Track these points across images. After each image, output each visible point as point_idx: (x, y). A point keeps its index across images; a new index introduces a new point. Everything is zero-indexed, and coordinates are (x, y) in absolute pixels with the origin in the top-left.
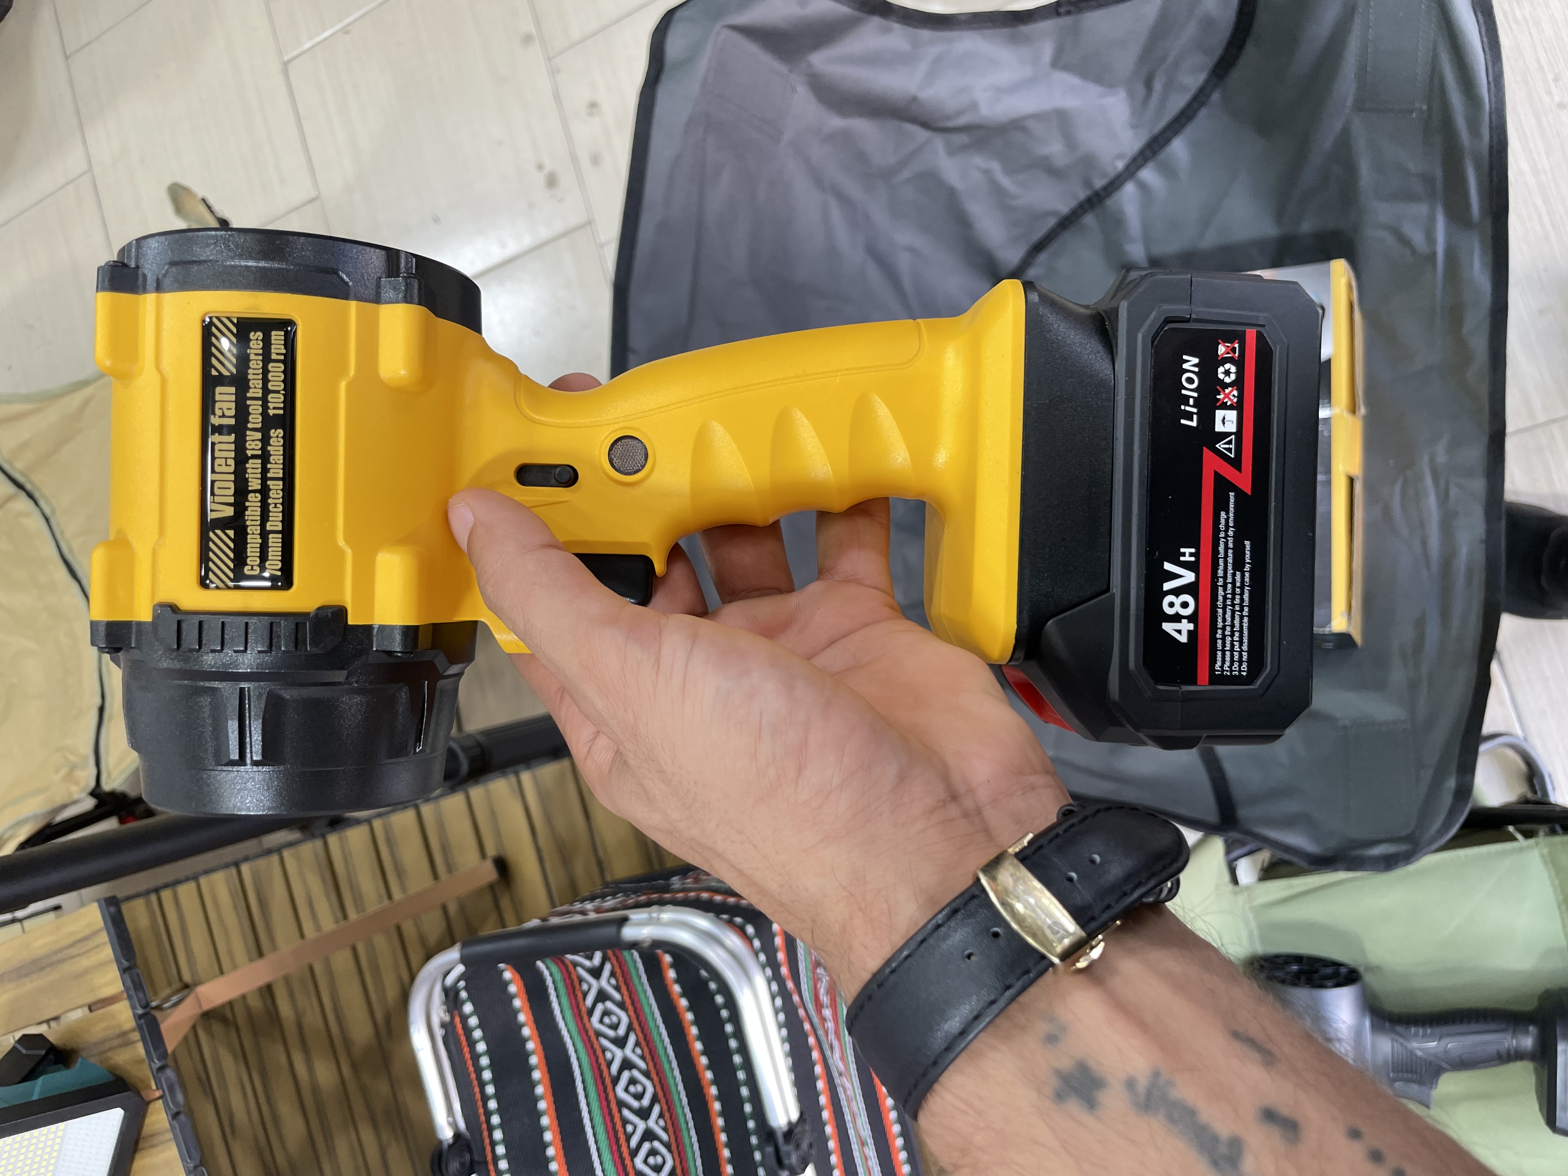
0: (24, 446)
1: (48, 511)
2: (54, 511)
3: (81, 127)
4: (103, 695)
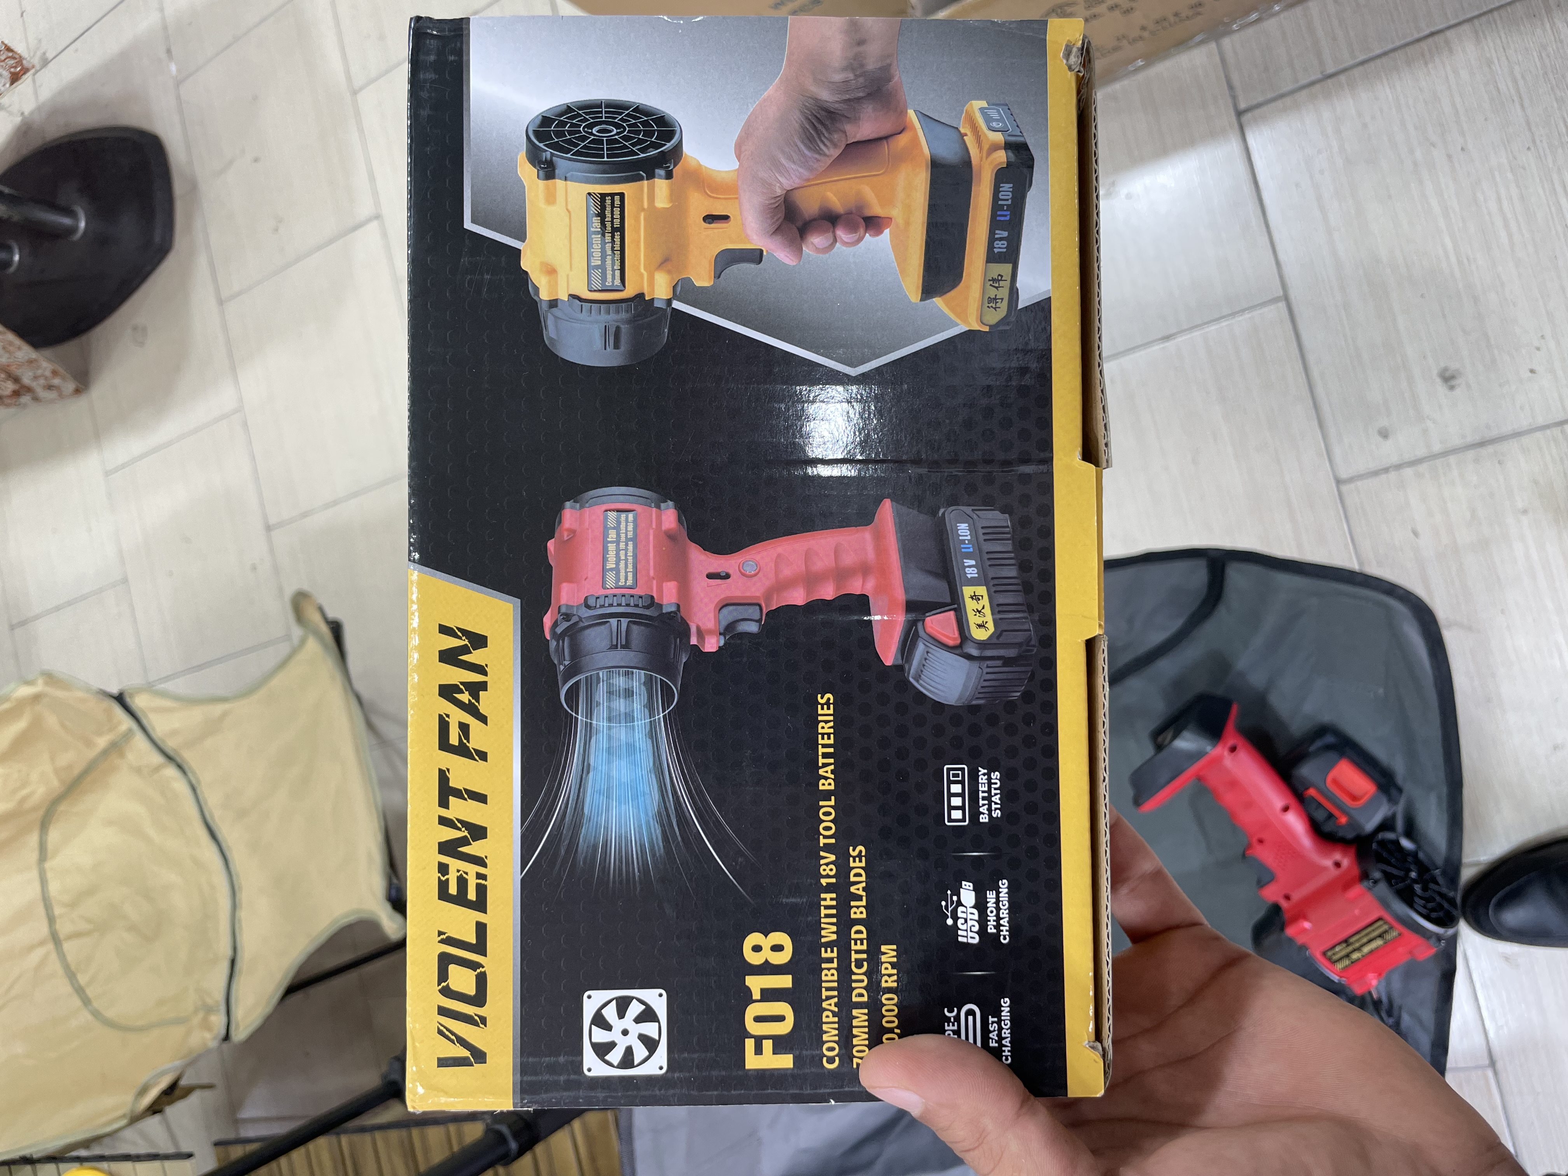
0: (174, 733)
1: (194, 782)
2: (199, 782)
3: (233, 369)
4: (235, 949)
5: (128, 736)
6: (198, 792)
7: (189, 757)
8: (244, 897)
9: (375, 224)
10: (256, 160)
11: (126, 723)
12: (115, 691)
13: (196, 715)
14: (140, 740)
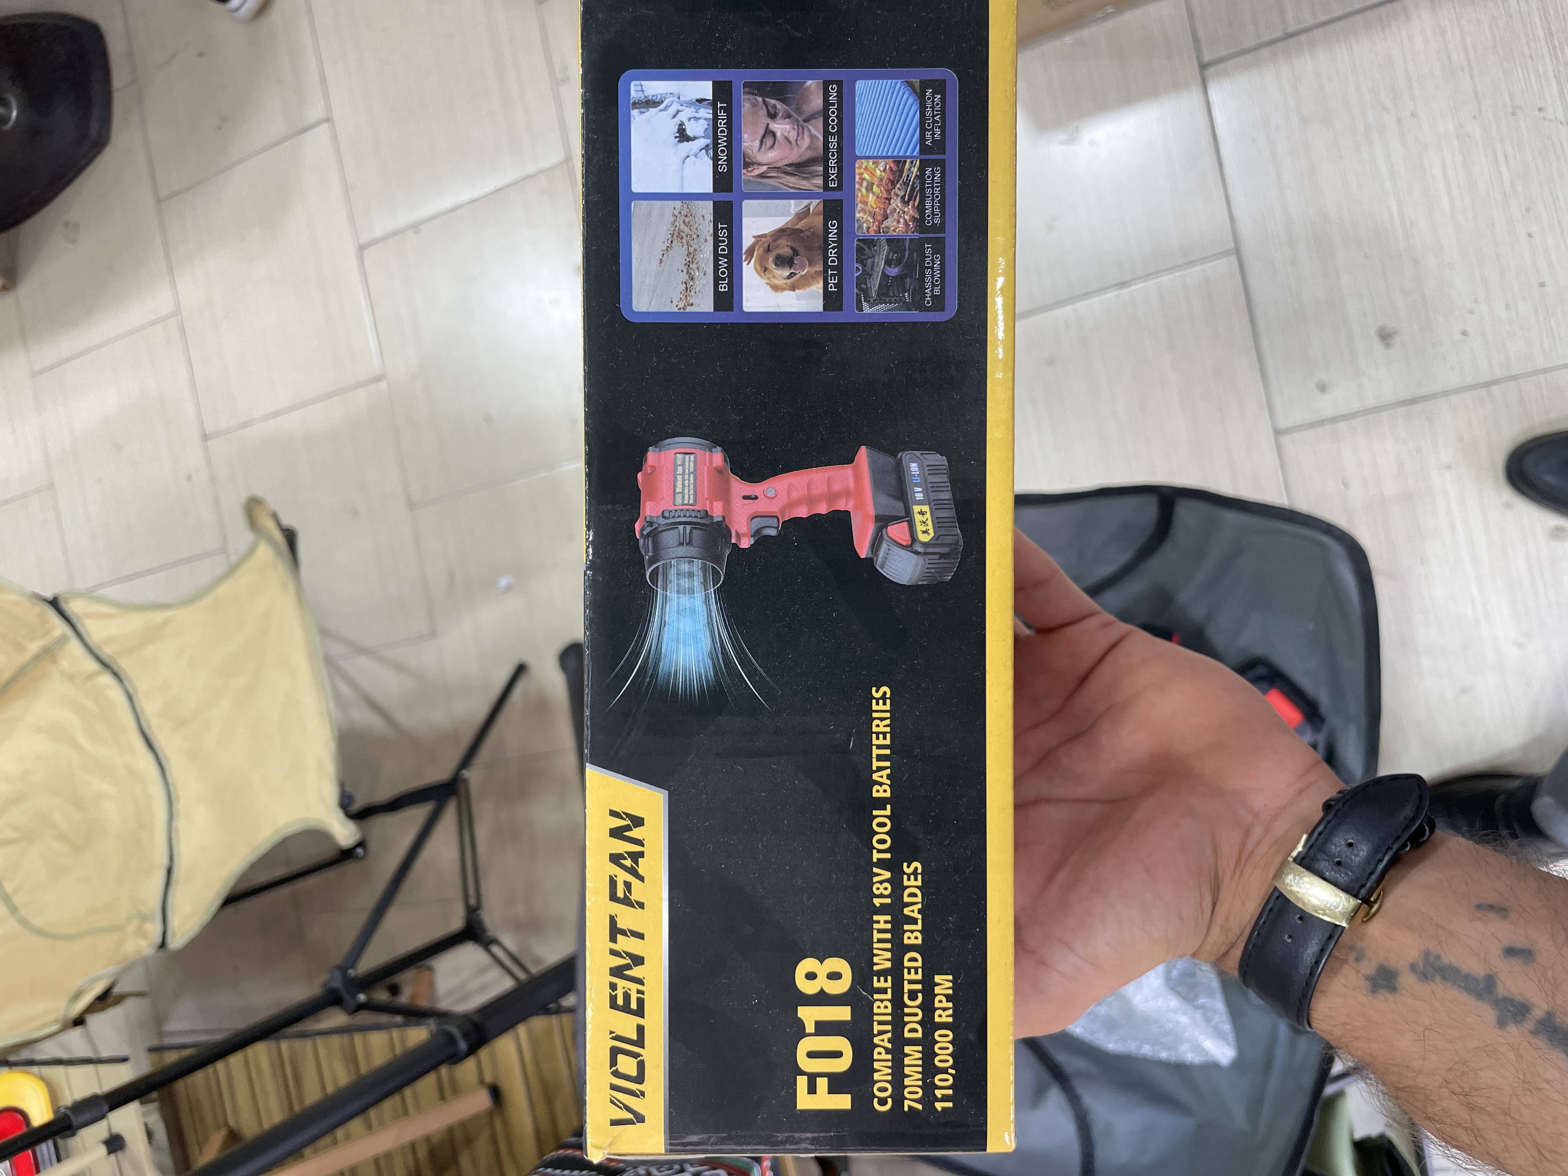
0: (111, 640)
1: (131, 690)
2: (135, 690)
3: (171, 270)
4: (171, 858)
5: (62, 641)
6: (135, 699)
7: (125, 664)
8: (181, 806)
9: (325, 126)
10: (201, 54)
11: (60, 628)
12: (49, 595)
13: (136, 622)
14: (75, 647)
